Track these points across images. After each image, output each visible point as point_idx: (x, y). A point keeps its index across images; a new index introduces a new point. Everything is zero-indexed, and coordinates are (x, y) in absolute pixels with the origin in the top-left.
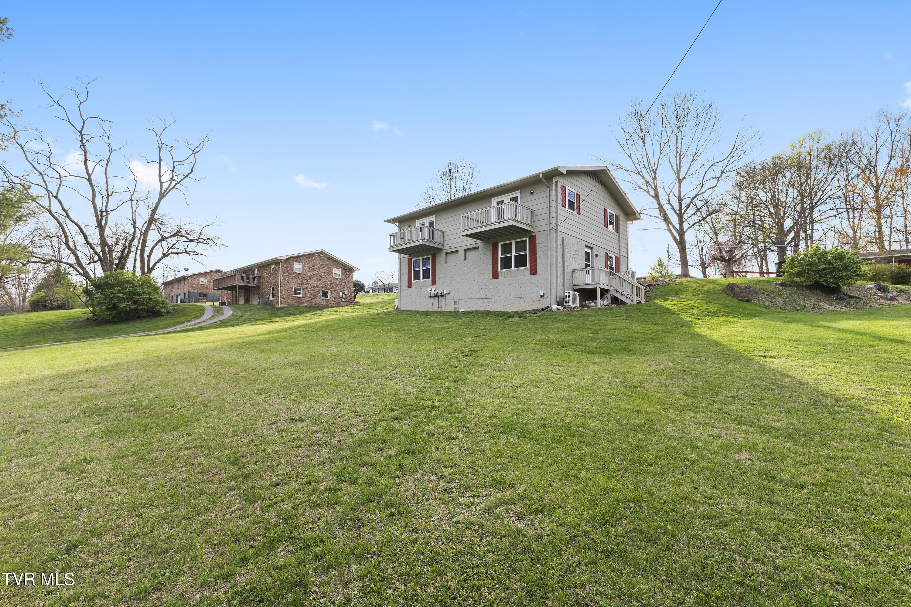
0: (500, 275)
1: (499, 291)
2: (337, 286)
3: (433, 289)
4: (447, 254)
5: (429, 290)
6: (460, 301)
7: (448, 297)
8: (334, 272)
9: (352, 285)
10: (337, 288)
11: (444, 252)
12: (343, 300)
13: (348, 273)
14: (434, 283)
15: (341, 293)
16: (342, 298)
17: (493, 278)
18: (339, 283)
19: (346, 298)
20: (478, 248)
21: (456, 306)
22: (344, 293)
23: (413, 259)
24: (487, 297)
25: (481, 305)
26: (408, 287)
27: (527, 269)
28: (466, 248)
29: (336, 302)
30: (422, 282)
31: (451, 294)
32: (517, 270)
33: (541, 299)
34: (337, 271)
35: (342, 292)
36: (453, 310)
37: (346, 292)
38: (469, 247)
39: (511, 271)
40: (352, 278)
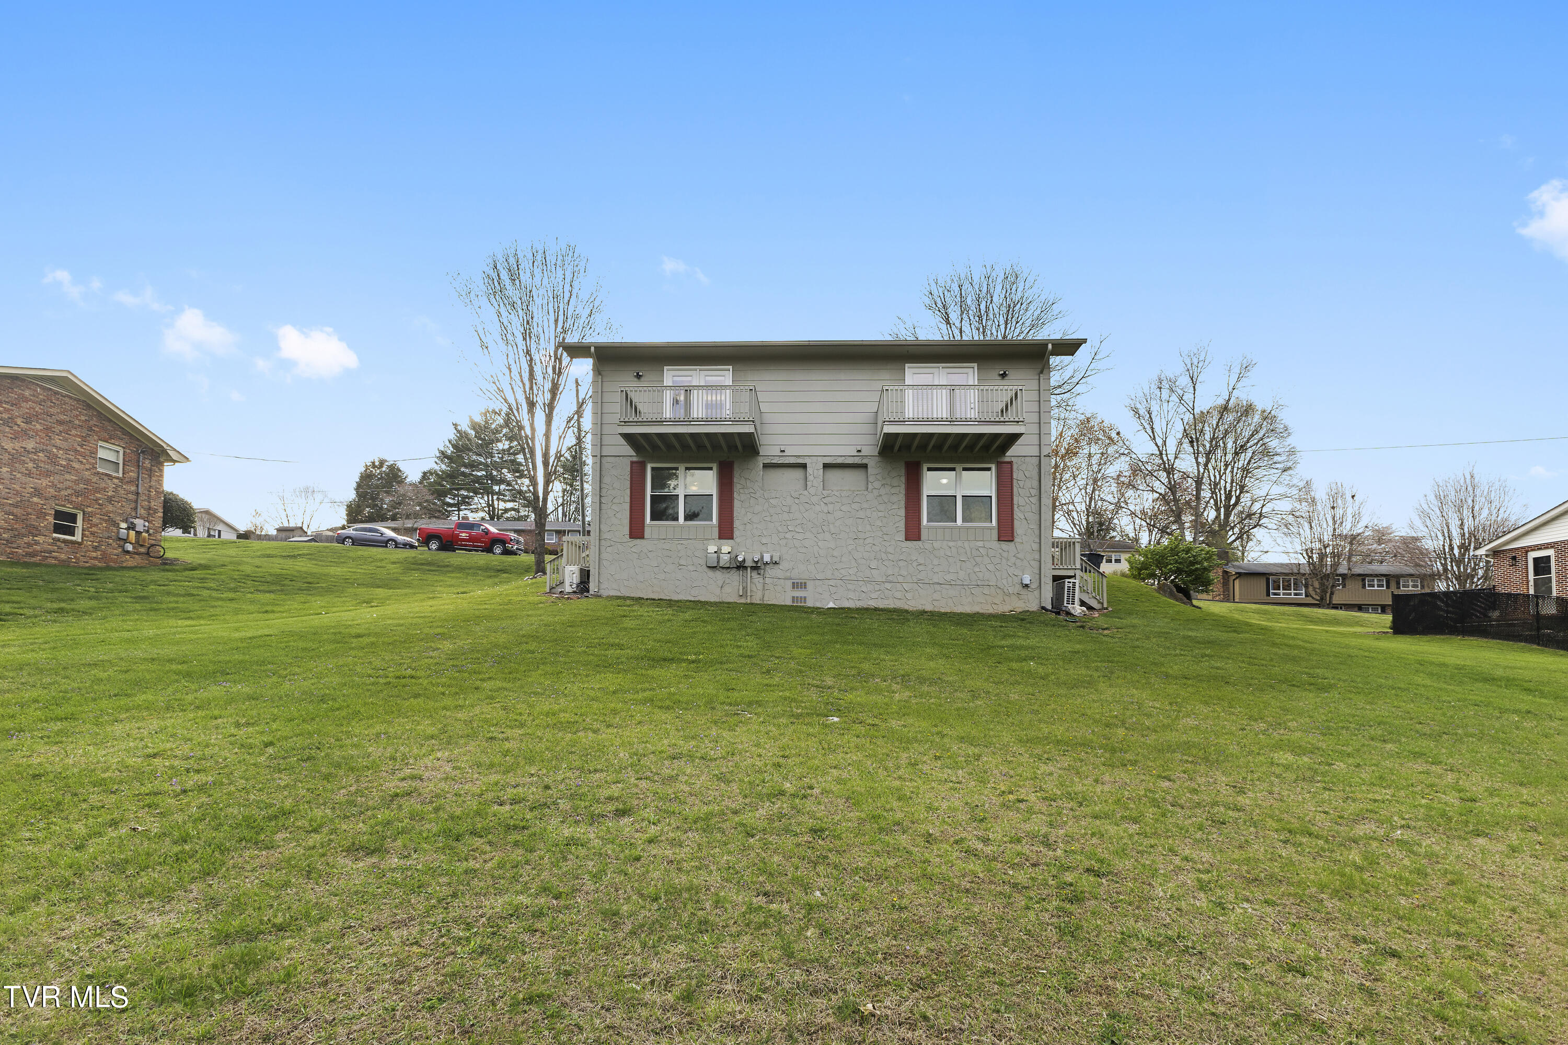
0: (924, 534)
1: (920, 568)
2: (110, 500)
3: (726, 549)
4: (766, 466)
5: (712, 549)
6: (810, 585)
7: (771, 572)
8: (102, 454)
9: (157, 504)
10: (110, 508)
11: (761, 461)
12: (129, 547)
13: (147, 464)
14: (726, 531)
15: (124, 525)
16: (126, 541)
17: (907, 539)
18: (115, 490)
19: (137, 542)
20: (865, 466)
21: (799, 593)
22: (132, 527)
23: (649, 467)
24: (890, 578)
25: (873, 596)
26: (632, 536)
27: (991, 529)
28: (828, 460)
29: (104, 553)
30: (682, 527)
31: (784, 565)
32: (968, 528)
33: (1024, 592)
34: (108, 452)
35: (126, 521)
36: (789, 602)
37: (140, 524)
38: (840, 461)
39: (951, 528)
40: (160, 482)
